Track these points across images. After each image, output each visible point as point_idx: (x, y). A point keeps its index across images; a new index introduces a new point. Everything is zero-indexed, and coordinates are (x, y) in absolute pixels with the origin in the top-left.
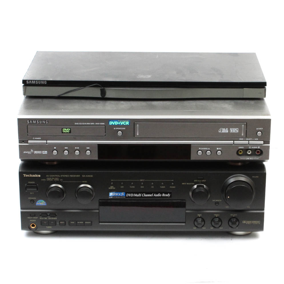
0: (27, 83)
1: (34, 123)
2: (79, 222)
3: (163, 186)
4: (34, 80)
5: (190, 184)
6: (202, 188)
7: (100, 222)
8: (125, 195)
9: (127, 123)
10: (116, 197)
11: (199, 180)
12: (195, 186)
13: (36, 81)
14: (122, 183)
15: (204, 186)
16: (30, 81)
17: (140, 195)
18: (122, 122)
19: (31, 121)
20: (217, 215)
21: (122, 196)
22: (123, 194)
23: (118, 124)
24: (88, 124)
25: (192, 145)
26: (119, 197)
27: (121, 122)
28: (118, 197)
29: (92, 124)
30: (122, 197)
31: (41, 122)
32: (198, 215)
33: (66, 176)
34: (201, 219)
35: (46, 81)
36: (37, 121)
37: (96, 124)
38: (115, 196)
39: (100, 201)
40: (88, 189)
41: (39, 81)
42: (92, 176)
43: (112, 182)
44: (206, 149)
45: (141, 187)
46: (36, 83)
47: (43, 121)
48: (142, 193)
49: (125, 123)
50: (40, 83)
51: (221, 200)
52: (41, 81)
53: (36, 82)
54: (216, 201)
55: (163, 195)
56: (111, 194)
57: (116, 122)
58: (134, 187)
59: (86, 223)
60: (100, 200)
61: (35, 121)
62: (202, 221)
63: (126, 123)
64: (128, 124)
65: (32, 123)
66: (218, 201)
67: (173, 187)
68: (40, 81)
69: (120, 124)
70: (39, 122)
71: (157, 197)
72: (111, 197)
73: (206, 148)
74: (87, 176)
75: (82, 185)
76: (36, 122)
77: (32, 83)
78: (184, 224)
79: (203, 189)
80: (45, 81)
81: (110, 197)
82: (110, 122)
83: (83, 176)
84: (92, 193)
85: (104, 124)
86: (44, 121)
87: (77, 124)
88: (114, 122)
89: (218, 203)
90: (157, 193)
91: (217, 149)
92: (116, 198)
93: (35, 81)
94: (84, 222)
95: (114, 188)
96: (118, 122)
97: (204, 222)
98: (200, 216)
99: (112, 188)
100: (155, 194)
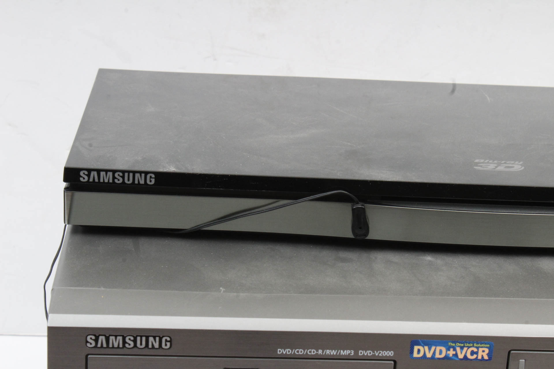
0: (81, 179)
1: (116, 345)
4: (107, 171)
9: (483, 353)
13: (114, 172)
16: (94, 174)
18: (462, 348)
19: (102, 339)
23: (446, 358)
24: (328, 352)
27: (458, 349)
29: (345, 353)
31: (141, 343)
35: (153, 176)
36: (127, 340)
37: (362, 353)
41: (126, 174)
46: (116, 181)
47: (151, 339)
49: (472, 353)
50: (131, 181)
52: (134, 172)
53: (114, 178)
57: (438, 348)
61: (120, 338)
63: (477, 353)
64: (486, 357)
65: (105, 345)
68: (131, 175)
69: (456, 355)
70: (135, 341)
76: (124, 342)
77: (102, 181)
80: (148, 176)
82: (416, 348)
85: (390, 354)
86: (155, 337)
87: (288, 351)
88: (433, 348)
93: (110, 174)
96: (448, 349)
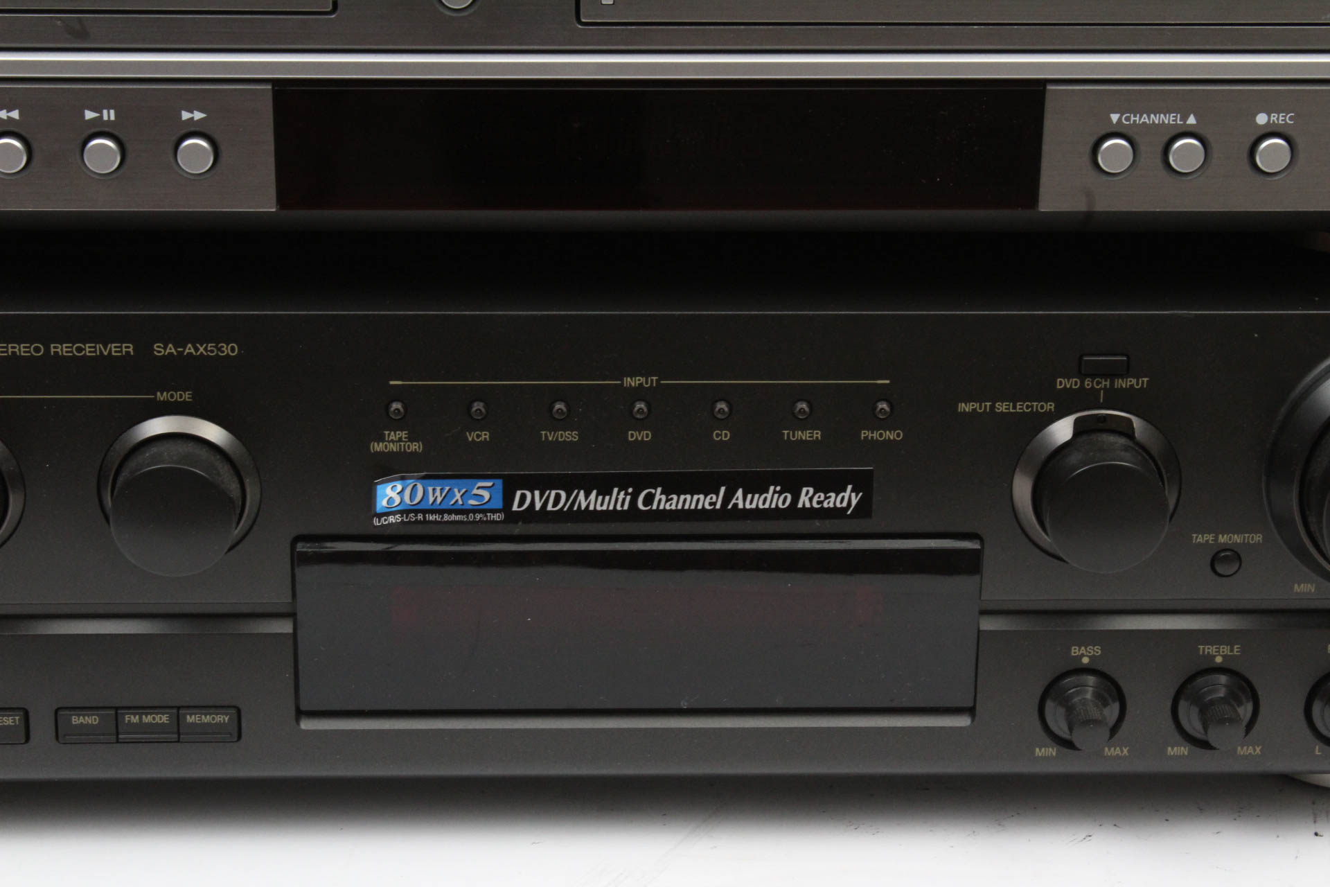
2: (135, 719)
3: (803, 425)
5: (1021, 407)
6: (1122, 441)
7: (300, 713)
8: (498, 503)
10: (431, 518)
11: (1093, 376)
12: (1062, 430)
14: (478, 406)
15: (1130, 421)
17: (618, 500)
20: (1225, 650)
21: (475, 511)
22: (486, 495)
25: (1050, 87)
26: (453, 517)
28: (446, 517)
30: (478, 516)
32: (1075, 651)
33: (21, 350)
34: (1091, 680)
38: (424, 512)
39: (300, 547)
40: (203, 453)
42: (228, 350)
43: (398, 395)
44: (1169, 119)
45: (634, 436)
48: (635, 482)
51: (1258, 538)
54: (1223, 539)
55: (804, 501)
56: (389, 494)
58: (570, 436)
59: (190, 719)
60: (298, 539)
62: (1101, 699)
66: (1237, 539)
67: (890, 435)
71: (757, 514)
72: (387, 514)
73: (1167, 111)
74: (189, 349)
75: (156, 426)
78: (963, 721)
79: (1126, 449)
81: (380, 516)
83: (159, 350)
84: (233, 487)
89: (1233, 555)
90: (756, 485)
91: (1262, 119)
92: (425, 522)
94: (178, 711)
95: (415, 447)
97: (1115, 707)
98: (1085, 660)
99: (393, 442)
100: (740, 493)
